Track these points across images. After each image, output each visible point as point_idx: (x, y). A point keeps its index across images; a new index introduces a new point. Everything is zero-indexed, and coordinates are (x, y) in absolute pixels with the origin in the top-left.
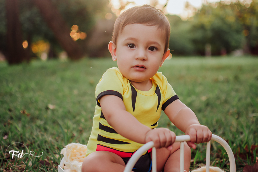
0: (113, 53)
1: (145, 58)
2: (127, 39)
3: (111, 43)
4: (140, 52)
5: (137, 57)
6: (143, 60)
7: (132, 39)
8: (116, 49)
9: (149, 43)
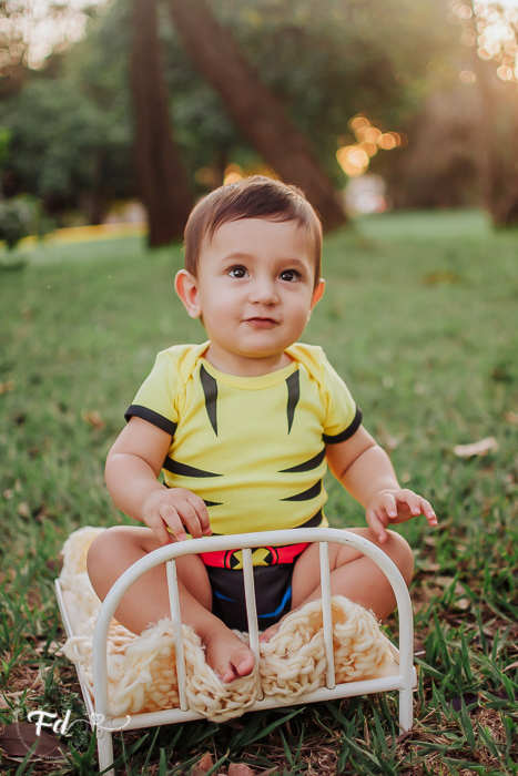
0: (188, 299)
1: (276, 299)
2: (228, 258)
3: (182, 275)
4: (261, 286)
5: (254, 299)
6: (271, 305)
7: (239, 256)
8: (194, 290)
9: (280, 263)
